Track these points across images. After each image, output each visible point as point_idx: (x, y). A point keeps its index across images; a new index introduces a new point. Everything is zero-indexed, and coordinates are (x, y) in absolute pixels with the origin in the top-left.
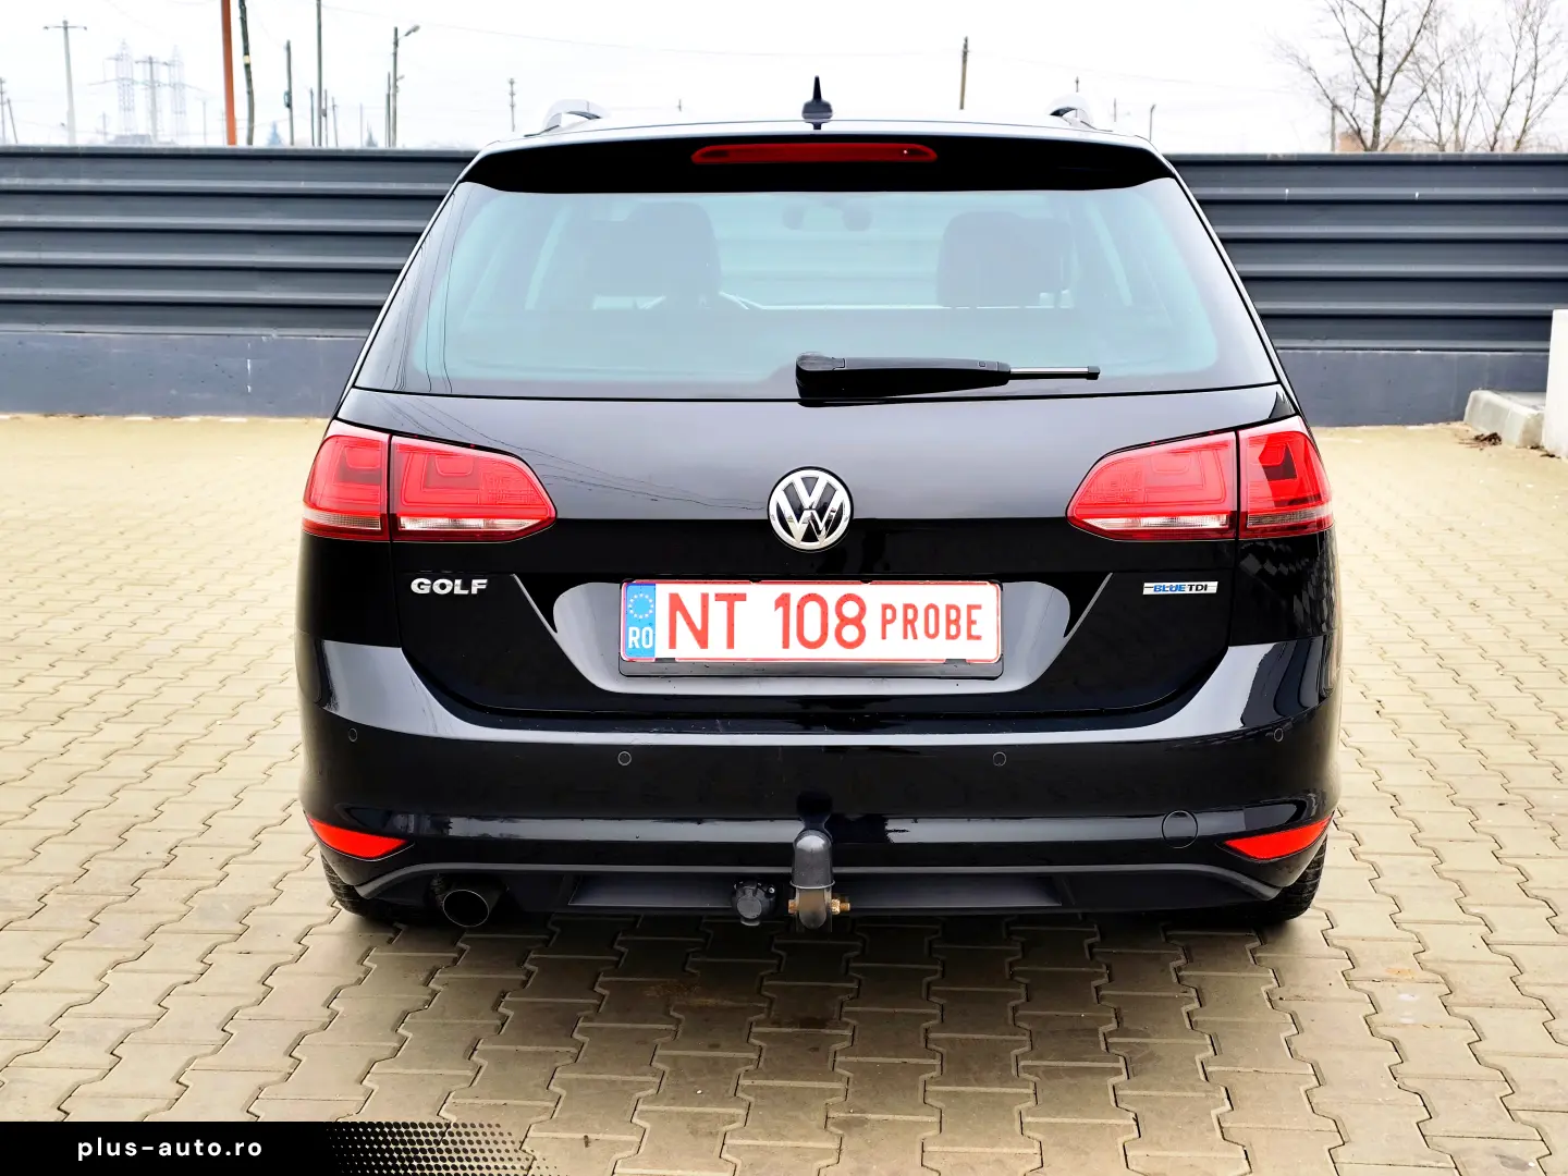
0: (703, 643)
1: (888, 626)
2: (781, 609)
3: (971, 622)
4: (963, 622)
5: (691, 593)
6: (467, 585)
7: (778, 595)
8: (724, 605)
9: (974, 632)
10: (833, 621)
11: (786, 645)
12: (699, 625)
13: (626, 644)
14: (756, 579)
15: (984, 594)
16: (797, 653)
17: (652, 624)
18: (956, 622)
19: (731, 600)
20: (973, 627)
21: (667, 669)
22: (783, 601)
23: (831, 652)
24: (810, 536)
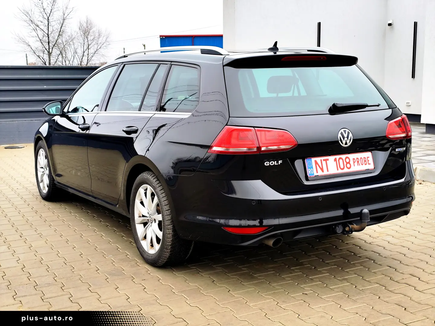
0: (323, 171)
1: (355, 163)
2: (335, 162)
3: (368, 161)
4: (367, 161)
5: (318, 159)
6: (277, 162)
7: (334, 158)
8: (325, 162)
9: (369, 163)
10: (345, 163)
11: (338, 170)
12: (321, 167)
13: (308, 173)
14: (330, 155)
16: (340, 171)
17: (312, 168)
18: (366, 161)
19: (326, 160)
20: (369, 162)
21: (317, 178)
22: (335, 160)
23: (346, 170)
24: (346, 144)
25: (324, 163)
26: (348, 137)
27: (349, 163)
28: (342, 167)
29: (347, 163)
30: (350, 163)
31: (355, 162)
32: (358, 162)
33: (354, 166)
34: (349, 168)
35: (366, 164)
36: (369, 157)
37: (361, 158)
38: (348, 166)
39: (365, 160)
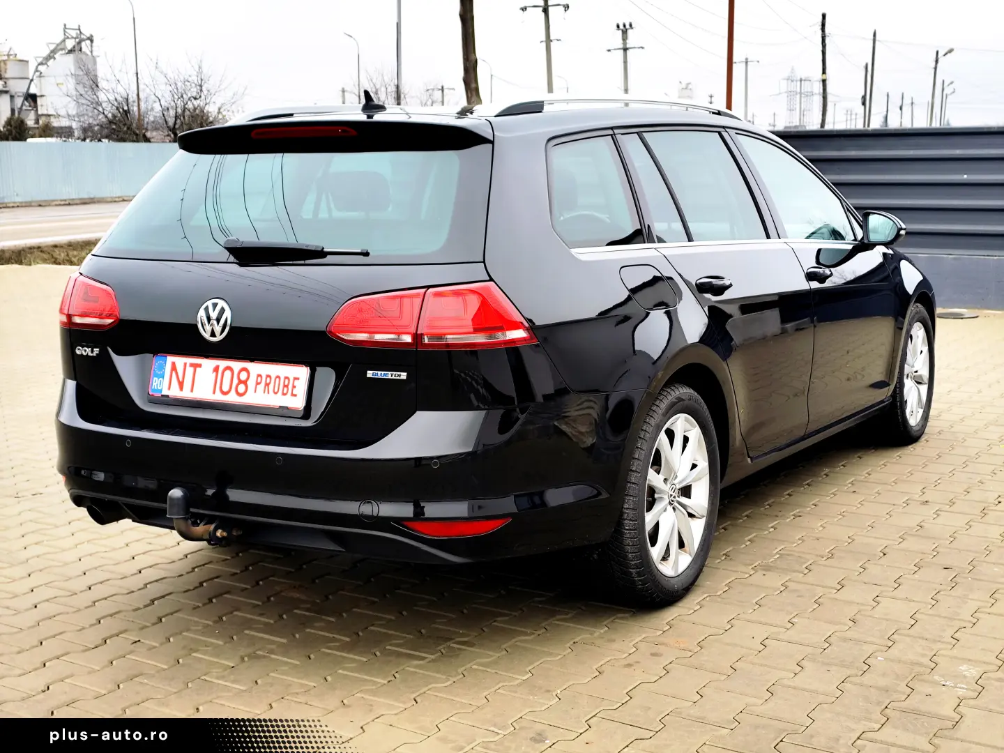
0: (181, 389)
1: (258, 386)
2: (215, 373)
3: (294, 387)
4: (290, 386)
5: (180, 361)
6: (92, 352)
9: (294, 393)
10: (235, 381)
11: (214, 393)
12: (181, 380)
15: (302, 372)
16: (218, 397)
17: (163, 377)
18: (287, 386)
21: (166, 401)
22: (216, 369)
23: (232, 398)
25: (190, 370)
26: (218, 320)
27: (245, 383)
28: (225, 388)
29: (240, 382)
30: (248, 383)
31: (260, 383)
32: (267, 385)
33: (255, 392)
34: (240, 395)
35: (284, 394)
36: (298, 379)
37: (278, 377)
38: (242, 388)
39: (286, 383)
